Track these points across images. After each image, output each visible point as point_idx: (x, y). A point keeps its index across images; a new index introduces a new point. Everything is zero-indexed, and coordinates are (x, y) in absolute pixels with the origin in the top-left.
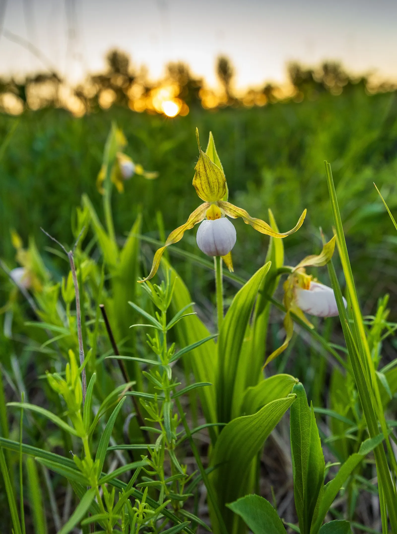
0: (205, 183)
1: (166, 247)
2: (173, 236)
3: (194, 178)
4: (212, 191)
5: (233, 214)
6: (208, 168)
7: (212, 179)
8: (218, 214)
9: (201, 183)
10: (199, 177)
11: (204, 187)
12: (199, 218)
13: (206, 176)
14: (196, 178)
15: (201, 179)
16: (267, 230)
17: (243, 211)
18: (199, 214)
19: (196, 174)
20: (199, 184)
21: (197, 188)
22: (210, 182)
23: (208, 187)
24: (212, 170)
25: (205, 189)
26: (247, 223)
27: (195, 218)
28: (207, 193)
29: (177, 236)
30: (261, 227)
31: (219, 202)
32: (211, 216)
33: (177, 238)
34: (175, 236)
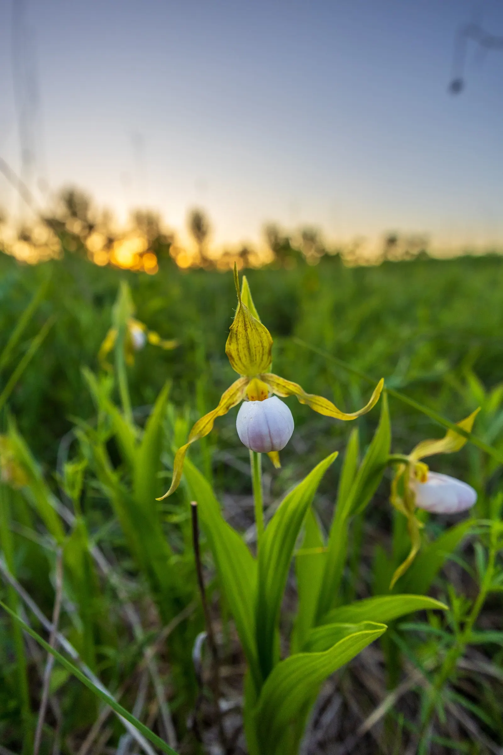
0: (243, 348)
1: (190, 444)
2: (199, 428)
3: (227, 342)
4: (252, 361)
5: (282, 391)
6: (249, 326)
7: (254, 342)
8: (264, 391)
9: (238, 349)
10: (235, 339)
11: (242, 355)
12: (235, 399)
13: (245, 338)
14: (230, 342)
15: (239, 342)
16: (331, 410)
17: (295, 386)
18: (235, 394)
19: (231, 336)
20: (234, 350)
21: (231, 356)
22: (250, 347)
23: (248, 353)
24: (254, 328)
25: (242, 357)
26: (302, 402)
27: (229, 399)
28: (245, 363)
29: (204, 427)
30: (322, 406)
31: (262, 375)
32: (255, 395)
33: (205, 430)
34: (202, 427)
